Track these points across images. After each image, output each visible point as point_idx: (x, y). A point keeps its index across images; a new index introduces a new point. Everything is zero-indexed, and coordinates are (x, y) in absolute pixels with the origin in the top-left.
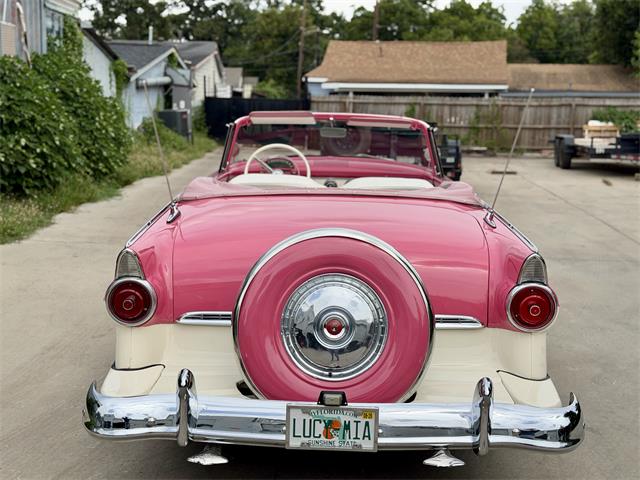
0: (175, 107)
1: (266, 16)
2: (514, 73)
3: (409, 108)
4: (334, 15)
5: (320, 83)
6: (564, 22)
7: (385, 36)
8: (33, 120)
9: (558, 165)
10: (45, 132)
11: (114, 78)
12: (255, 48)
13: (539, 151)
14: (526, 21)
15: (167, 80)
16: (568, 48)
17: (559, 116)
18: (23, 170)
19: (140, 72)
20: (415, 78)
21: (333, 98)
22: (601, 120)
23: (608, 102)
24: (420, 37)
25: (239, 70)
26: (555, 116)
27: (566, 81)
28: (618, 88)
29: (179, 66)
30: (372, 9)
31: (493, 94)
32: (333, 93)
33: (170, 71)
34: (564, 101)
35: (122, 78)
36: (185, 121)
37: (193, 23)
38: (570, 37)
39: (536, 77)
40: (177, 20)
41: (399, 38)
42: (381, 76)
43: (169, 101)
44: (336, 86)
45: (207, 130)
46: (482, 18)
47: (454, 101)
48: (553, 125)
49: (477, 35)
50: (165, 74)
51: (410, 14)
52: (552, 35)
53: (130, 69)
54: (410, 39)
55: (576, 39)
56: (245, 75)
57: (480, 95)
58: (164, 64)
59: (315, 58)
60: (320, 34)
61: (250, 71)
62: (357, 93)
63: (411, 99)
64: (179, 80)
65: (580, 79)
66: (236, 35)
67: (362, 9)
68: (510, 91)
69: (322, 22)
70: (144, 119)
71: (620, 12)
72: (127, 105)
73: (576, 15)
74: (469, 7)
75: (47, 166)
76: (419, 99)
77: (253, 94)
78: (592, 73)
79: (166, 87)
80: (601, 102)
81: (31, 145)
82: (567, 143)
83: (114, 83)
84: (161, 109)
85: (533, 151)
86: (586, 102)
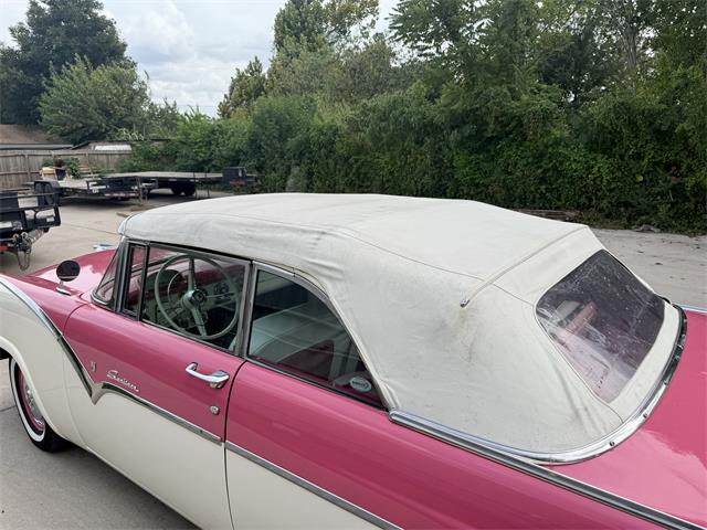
17: (16, 165)
23: (53, 153)
26: (12, 164)
34: (16, 152)
48: (12, 171)
80: (46, 153)
86: (35, 152)
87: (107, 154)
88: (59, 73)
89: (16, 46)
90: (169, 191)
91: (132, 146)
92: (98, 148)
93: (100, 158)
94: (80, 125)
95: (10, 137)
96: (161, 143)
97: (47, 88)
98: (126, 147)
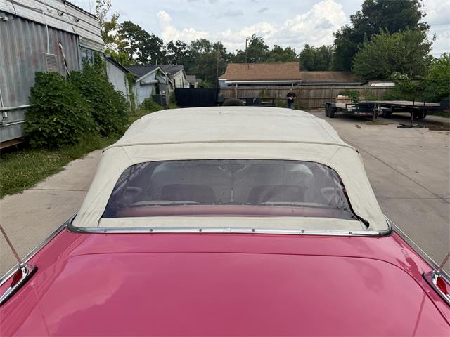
0: (160, 93)
1: (204, 54)
2: (302, 75)
3: (261, 91)
4: (230, 54)
5: (224, 81)
6: (317, 55)
7: (249, 61)
8: (62, 107)
9: (327, 116)
10: (69, 113)
11: (127, 81)
12: (200, 67)
13: (317, 108)
14: (303, 55)
15: (156, 81)
16: (319, 65)
17: (325, 93)
18: (55, 135)
19: (141, 78)
20: (262, 78)
21: (230, 88)
22: (343, 95)
23: (346, 87)
24: (263, 61)
25: (195, 76)
26: (323, 93)
27: (324, 78)
28: (346, 81)
29: (163, 75)
30: (244, 51)
31: (296, 84)
32: (229, 85)
33: (158, 77)
34: (327, 87)
35: (131, 81)
36: (164, 100)
37: (177, 58)
38: (320, 61)
39: (311, 76)
40: (170, 57)
41: (255, 62)
42: (248, 78)
43: (158, 91)
44: (230, 82)
45: (176, 103)
46: (287, 54)
47: (281, 88)
48: (323, 97)
49: (285, 60)
50: (156, 79)
51: (259, 53)
52: (313, 60)
53: (135, 77)
54: (259, 62)
55: (322, 61)
56: (197, 78)
57: (290, 85)
58: (155, 74)
59: (223, 71)
60: (225, 61)
61: (198, 77)
62: (239, 85)
63: (262, 87)
64: (162, 81)
65: (329, 77)
66: (193, 63)
67: (240, 51)
68: (302, 82)
69: (225, 57)
70: (145, 99)
71: (346, 49)
72: (135, 94)
73: (322, 52)
74: (282, 49)
75: (72, 132)
76: (266, 87)
77: (198, 86)
78: (334, 75)
79: (156, 84)
80: (343, 87)
81: (61, 122)
82: (333, 106)
83: (127, 84)
84: (154, 94)
85: (314, 108)
86: (337, 87)
87: (378, 88)
88: (370, 39)
89: (351, 26)
90: (408, 114)
91: (396, 83)
92: (373, 84)
93: (373, 91)
94: (373, 71)
95: (336, 79)
96: (418, 81)
97: (360, 49)
98: (392, 84)
